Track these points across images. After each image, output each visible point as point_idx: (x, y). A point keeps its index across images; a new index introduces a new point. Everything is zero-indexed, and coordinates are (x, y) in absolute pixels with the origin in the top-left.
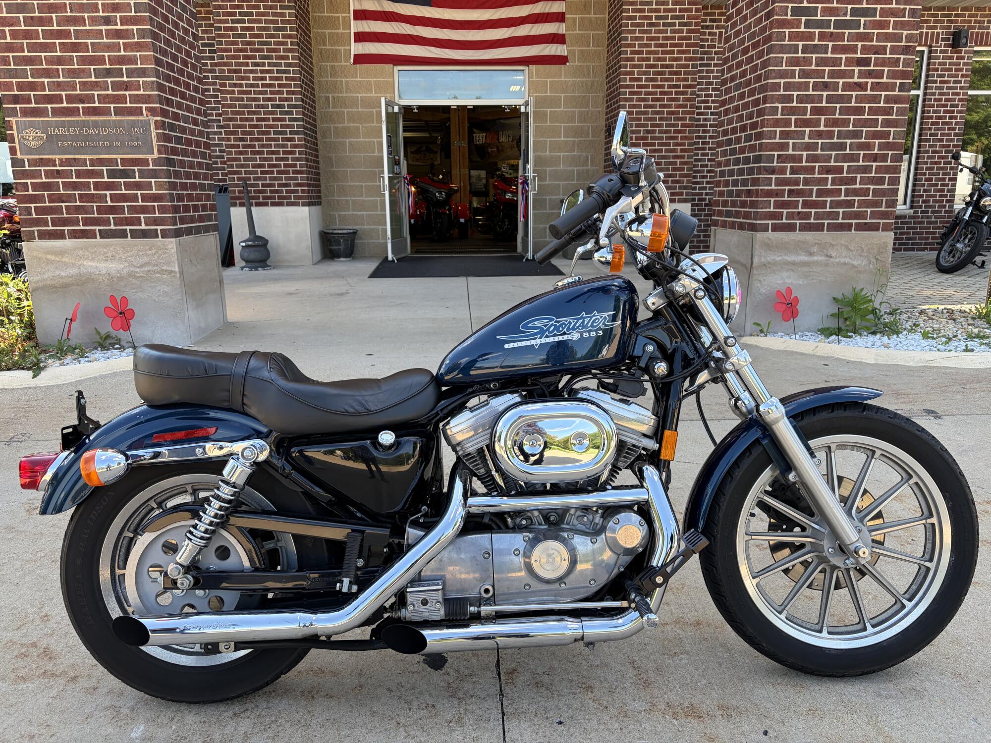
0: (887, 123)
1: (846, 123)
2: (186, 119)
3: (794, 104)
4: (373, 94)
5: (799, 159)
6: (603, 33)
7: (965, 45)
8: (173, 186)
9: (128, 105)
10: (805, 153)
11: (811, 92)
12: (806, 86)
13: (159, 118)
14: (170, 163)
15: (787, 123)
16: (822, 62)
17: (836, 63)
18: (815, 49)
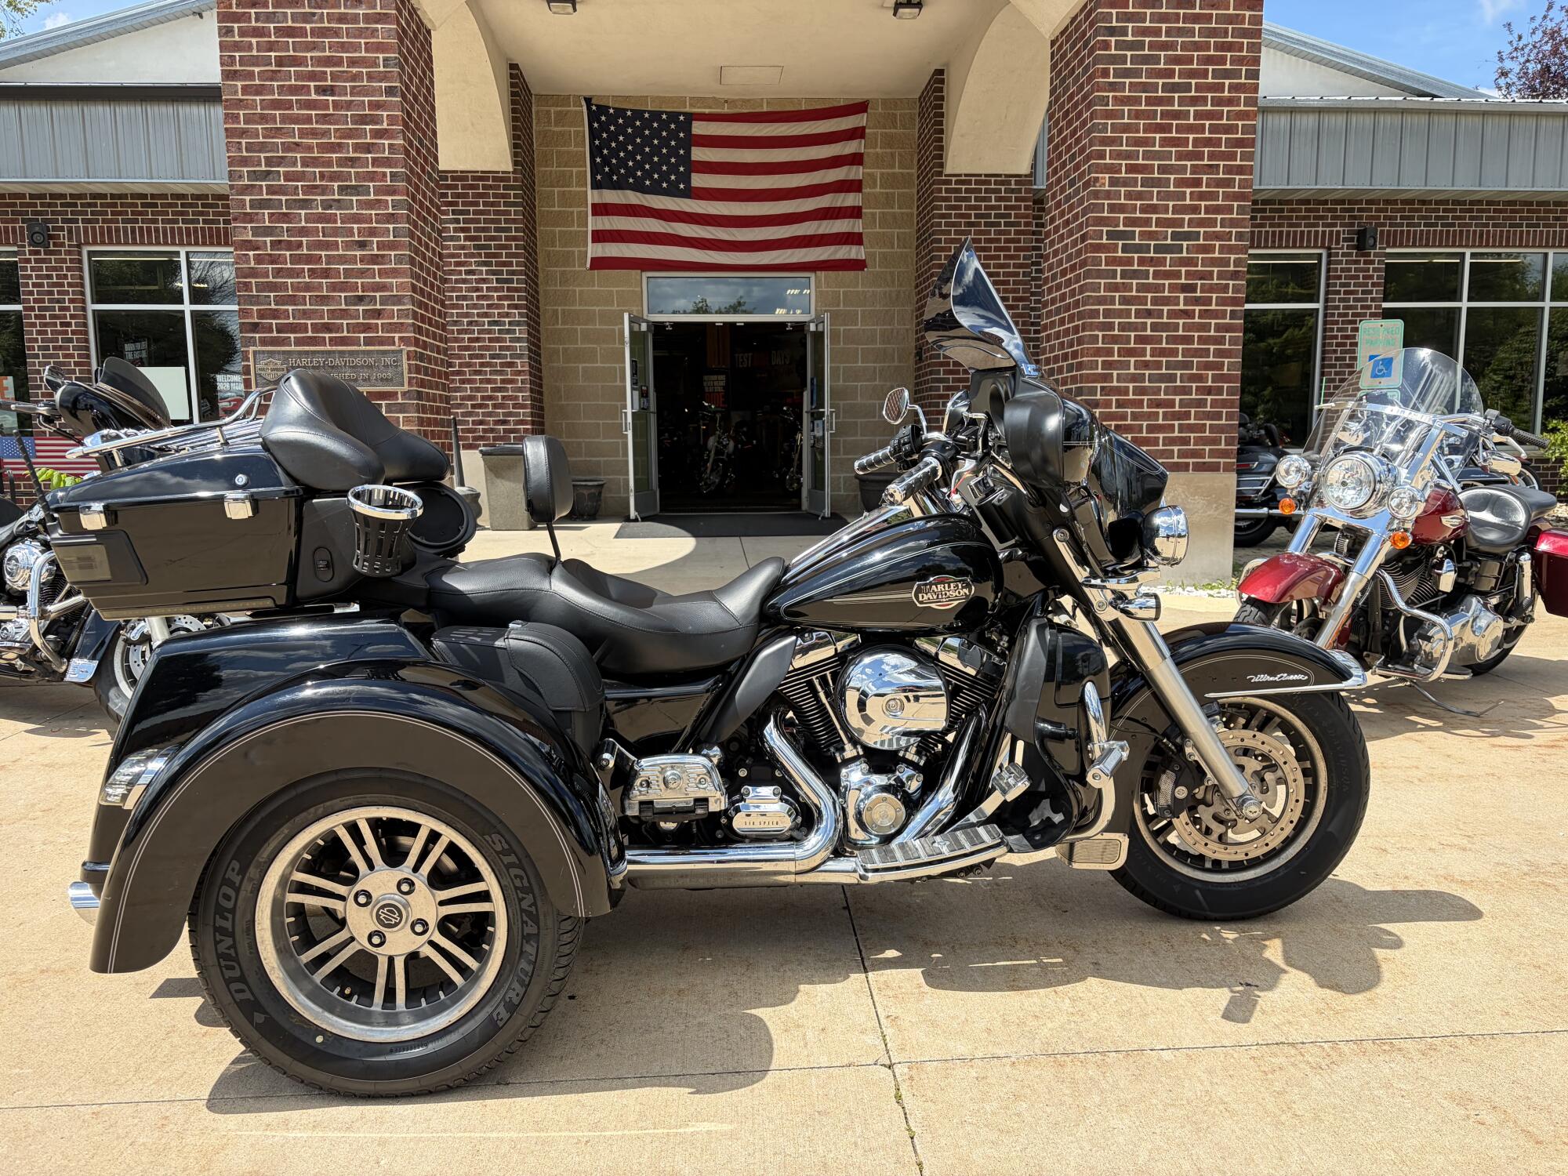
0: (1219, 353)
1: (1174, 352)
2: (433, 348)
3: (1116, 332)
4: (615, 308)
5: (1126, 391)
6: (910, 231)
7: (1374, 246)
8: (421, 422)
9: (380, 334)
10: (1131, 385)
11: (1133, 320)
12: (1128, 314)
13: (413, 349)
14: (420, 396)
15: (1110, 352)
16: (1142, 288)
17: (1159, 288)
18: (1135, 274)
